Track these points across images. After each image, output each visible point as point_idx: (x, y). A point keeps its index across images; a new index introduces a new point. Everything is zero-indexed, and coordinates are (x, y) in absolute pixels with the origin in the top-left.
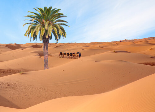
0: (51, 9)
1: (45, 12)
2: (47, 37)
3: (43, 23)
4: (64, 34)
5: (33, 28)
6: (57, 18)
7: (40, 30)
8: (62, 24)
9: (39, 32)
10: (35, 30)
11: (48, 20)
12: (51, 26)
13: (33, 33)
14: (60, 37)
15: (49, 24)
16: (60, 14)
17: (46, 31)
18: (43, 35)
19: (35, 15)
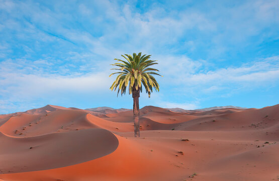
0: (140, 56)
1: (134, 61)
2: (137, 89)
3: (133, 72)
4: (156, 85)
5: (123, 78)
6: (146, 67)
7: (130, 80)
8: (152, 73)
9: (129, 82)
10: (125, 80)
11: (137, 69)
12: (140, 75)
13: (122, 84)
14: (151, 89)
15: (138, 73)
16: (150, 61)
17: (136, 81)
18: (132, 86)
19: (124, 64)
